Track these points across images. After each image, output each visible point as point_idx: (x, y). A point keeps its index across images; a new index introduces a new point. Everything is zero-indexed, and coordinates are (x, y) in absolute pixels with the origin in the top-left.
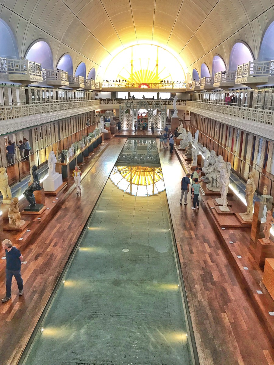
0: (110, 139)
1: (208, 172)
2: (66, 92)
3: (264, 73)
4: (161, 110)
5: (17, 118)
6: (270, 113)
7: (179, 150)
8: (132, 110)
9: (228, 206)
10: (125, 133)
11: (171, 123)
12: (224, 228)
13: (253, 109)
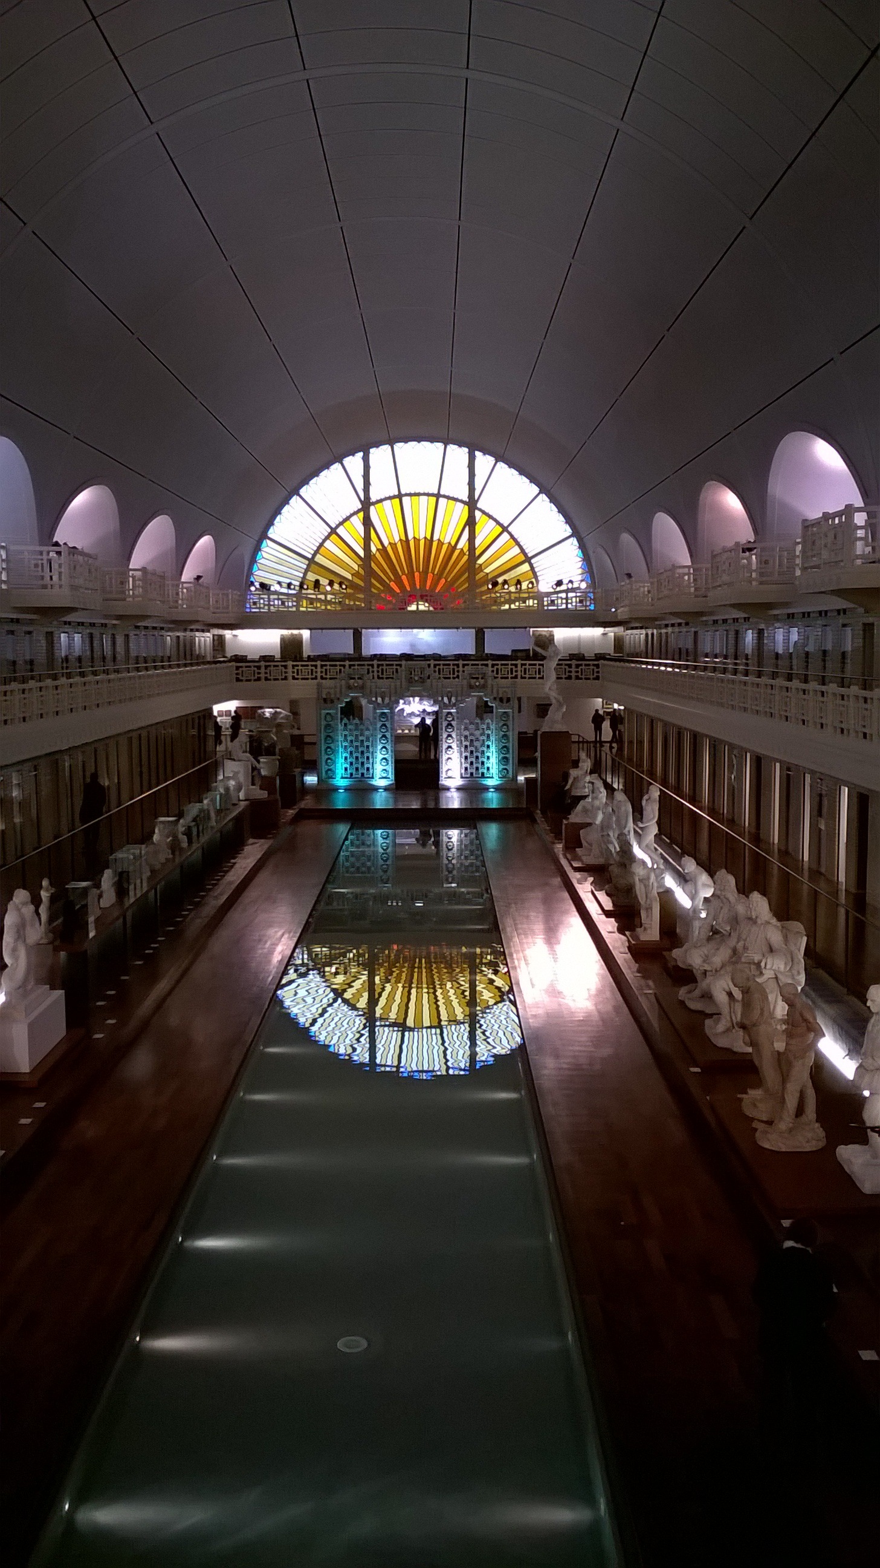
0: (274, 825)
1: (707, 967)
2: (91, 636)
4: (495, 699)
7: (576, 869)
8: (370, 702)
10: (341, 801)
11: (538, 754)
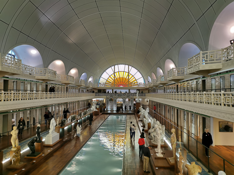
0: (99, 115)
1: (151, 132)
3: (182, 73)
4: (130, 98)
5: (46, 99)
6: (189, 94)
9: (162, 153)
10: (109, 112)
12: (157, 168)
13: (180, 93)
